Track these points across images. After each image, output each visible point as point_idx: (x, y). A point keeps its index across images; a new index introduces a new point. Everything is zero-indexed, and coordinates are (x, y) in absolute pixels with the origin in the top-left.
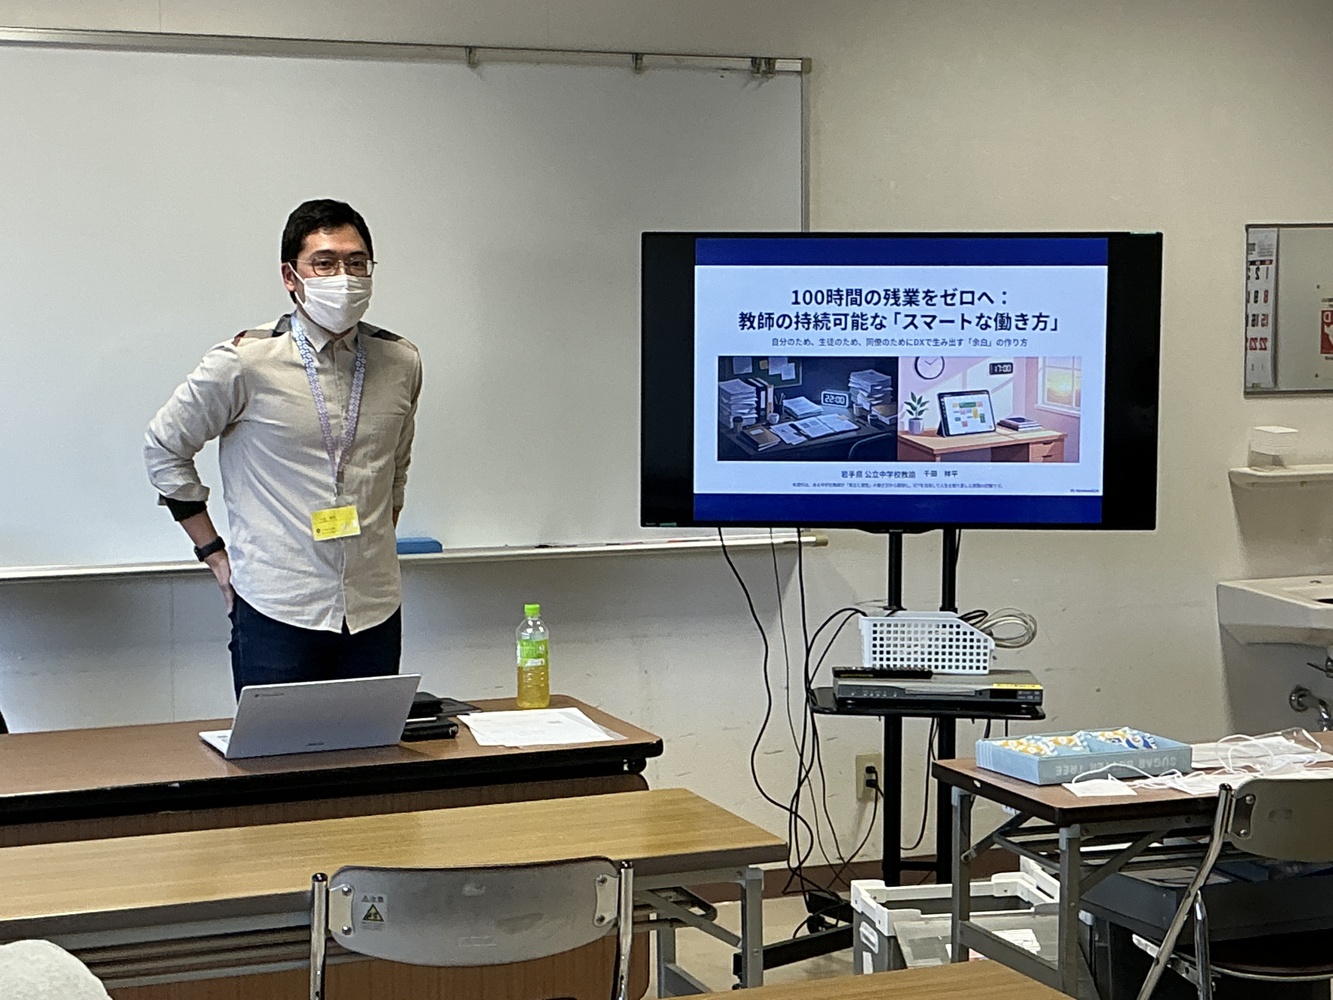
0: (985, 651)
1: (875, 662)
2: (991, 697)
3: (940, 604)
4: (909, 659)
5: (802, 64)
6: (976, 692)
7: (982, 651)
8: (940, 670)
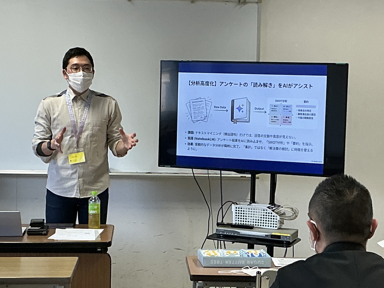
1: (236, 222)
2: (271, 238)
4: (251, 222)
6: (266, 235)
7: (275, 220)
8: (257, 226)
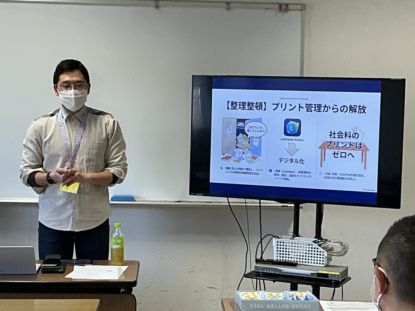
0: (323, 257)
1: (277, 258)
2: (318, 276)
3: (315, 236)
4: (294, 258)
5: (301, 6)
6: (311, 273)
